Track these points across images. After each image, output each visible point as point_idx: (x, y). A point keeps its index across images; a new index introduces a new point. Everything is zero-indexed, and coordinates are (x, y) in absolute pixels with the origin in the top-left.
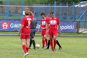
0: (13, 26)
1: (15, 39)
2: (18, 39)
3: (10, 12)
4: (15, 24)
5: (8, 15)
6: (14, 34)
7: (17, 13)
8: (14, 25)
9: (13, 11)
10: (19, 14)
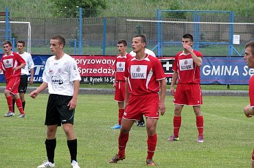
0: (209, 71)
1: (213, 101)
2: (221, 102)
3: (202, 38)
4: (214, 67)
5: (198, 45)
6: (211, 91)
7: (220, 41)
8: (211, 69)
9: (210, 35)
10: (224, 43)
